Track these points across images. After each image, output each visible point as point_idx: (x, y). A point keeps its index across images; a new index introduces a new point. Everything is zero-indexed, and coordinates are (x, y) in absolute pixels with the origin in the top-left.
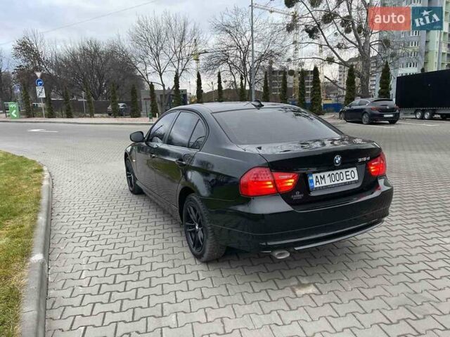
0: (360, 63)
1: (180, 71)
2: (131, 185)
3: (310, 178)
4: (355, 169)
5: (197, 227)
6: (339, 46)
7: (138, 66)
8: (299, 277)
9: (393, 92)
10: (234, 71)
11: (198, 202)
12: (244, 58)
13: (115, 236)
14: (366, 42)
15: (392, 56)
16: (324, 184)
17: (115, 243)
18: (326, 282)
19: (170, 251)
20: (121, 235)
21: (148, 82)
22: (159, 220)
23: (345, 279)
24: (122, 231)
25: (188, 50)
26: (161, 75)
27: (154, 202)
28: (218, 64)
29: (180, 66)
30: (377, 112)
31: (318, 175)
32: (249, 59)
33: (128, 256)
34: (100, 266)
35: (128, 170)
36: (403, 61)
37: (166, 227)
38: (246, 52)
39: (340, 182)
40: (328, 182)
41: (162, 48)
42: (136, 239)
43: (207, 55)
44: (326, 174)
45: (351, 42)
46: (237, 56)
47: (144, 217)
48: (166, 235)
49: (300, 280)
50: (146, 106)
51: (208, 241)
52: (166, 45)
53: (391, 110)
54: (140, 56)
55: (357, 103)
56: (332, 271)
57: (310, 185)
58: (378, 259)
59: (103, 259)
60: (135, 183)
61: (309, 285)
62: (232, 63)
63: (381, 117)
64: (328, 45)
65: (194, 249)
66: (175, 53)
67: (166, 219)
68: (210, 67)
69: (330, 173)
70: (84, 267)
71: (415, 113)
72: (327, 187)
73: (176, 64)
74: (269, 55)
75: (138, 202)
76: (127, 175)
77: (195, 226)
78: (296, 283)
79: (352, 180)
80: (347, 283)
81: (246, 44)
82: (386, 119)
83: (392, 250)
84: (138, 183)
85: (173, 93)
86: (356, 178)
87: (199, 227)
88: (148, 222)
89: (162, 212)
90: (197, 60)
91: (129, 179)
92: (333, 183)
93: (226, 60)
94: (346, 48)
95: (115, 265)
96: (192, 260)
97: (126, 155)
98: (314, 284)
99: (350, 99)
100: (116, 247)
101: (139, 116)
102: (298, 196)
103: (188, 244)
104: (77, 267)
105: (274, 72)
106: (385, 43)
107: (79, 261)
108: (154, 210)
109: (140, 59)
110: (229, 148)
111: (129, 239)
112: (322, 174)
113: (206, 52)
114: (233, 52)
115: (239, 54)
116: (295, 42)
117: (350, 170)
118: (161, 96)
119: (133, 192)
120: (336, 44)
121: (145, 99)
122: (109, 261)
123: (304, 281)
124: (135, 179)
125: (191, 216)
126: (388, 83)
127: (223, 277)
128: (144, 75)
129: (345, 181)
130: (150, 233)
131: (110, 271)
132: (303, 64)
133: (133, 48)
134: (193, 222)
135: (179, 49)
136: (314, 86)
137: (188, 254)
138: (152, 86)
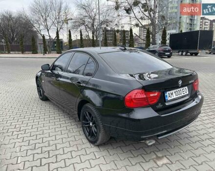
0: (151, 27)
1: (59, 29)
2: (40, 95)
3: (166, 94)
4: (186, 87)
5: (91, 124)
6: (142, 18)
7: (35, 25)
8: (156, 152)
9: (168, 42)
10: (88, 30)
11: (93, 109)
12: (93, 23)
13: (36, 130)
14: (154, 16)
15: (166, 24)
16: (173, 98)
17: (37, 135)
18: (172, 155)
19: (73, 139)
20: (39, 129)
21: (41, 35)
22: (61, 117)
23: (182, 152)
24: (39, 126)
25: (63, 18)
26: (48, 30)
27: (56, 106)
28: (80, 26)
29: (59, 26)
30: (162, 52)
31: (170, 92)
32: (96, 24)
33: (46, 144)
34: (30, 152)
35: (38, 86)
36: (170, 26)
37: (67, 122)
38: (94, 20)
39: (180, 95)
40: (174, 96)
41: (48, 16)
42: (49, 131)
43: (73, 21)
44: (173, 91)
45: (147, 16)
46: (89, 22)
47: (52, 116)
48: (68, 128)
49: (157, 154)
50: (40, 48)
51: (100, 134)
52: (50, 14)
53: (169, 51)
54: (36, 20)
55: (152, 47)
56: (173, 147)
57: (166, 98)
58: (194, 137)
59: (30, 147)
60: (43, 94)
61: (162, 157)
62: (87, 25)
63: (164, 54)
64: (136, 18)
65: (89, 138)
66: (56, 19)
67: (66, 116)
68: (75, 27)
69: (175, 90)
70: (19, 154)
71: (179, 52)
72: (174, 100)
73: (57, 25)
74: (106, 22)
75: (46, 106)
76: (38, 89)
77: (89, 123)
78: (155, 156)
79: (186, 94)
80: (183, 154)
81: (94, 15)
82: (166, 55)
83: (199, 130)
84: (45, 94)
85: (55, 40)
86: (188, 93)
87: (93, 124)
88: (55, 119)
89: (62, 112)
90: (67, 23)
91: (39, 91)
92: (177, 97)
93: (83, 24)
94: (145, 19)
95: (39, 151)
96: (88, 145)
97: (37, 78)
98: (165, 156)
99: (148, 45)
100: (38, 138)
101: (36, 53)
102: (160, 106)
103: (85, 133)
104: (14, 155)
105: (108, 31)
106: (163, 18)
107: (14, 150)
108: (57, 111)
109: (36, 22)
110: (114, 76)
111: (45, 131)
112: (171, 92)
113: (72, 19)
114: (87, 20)
115: (90, 21)
116: (119, 16)
117: (184, 88)
118: (49, 42)
119: (42, 99)
120: (140, 17)
121: (39, 44)
122: (35, 149)
123: (160, 155)
124: (43, 92)
125: (87, 117)
126: (165, 37)
127: (110, 155)
128: (39, 31)
129: (182, 95)
130: (57, 126)
131: (37, 156)
132: (124, 26)
133: (31, 16)
134: (87, 121)
135: (58, 17)
136: (130, 38)
137: (85, 141)
138: (44, 37)
